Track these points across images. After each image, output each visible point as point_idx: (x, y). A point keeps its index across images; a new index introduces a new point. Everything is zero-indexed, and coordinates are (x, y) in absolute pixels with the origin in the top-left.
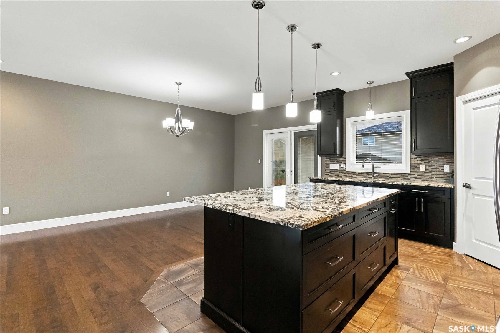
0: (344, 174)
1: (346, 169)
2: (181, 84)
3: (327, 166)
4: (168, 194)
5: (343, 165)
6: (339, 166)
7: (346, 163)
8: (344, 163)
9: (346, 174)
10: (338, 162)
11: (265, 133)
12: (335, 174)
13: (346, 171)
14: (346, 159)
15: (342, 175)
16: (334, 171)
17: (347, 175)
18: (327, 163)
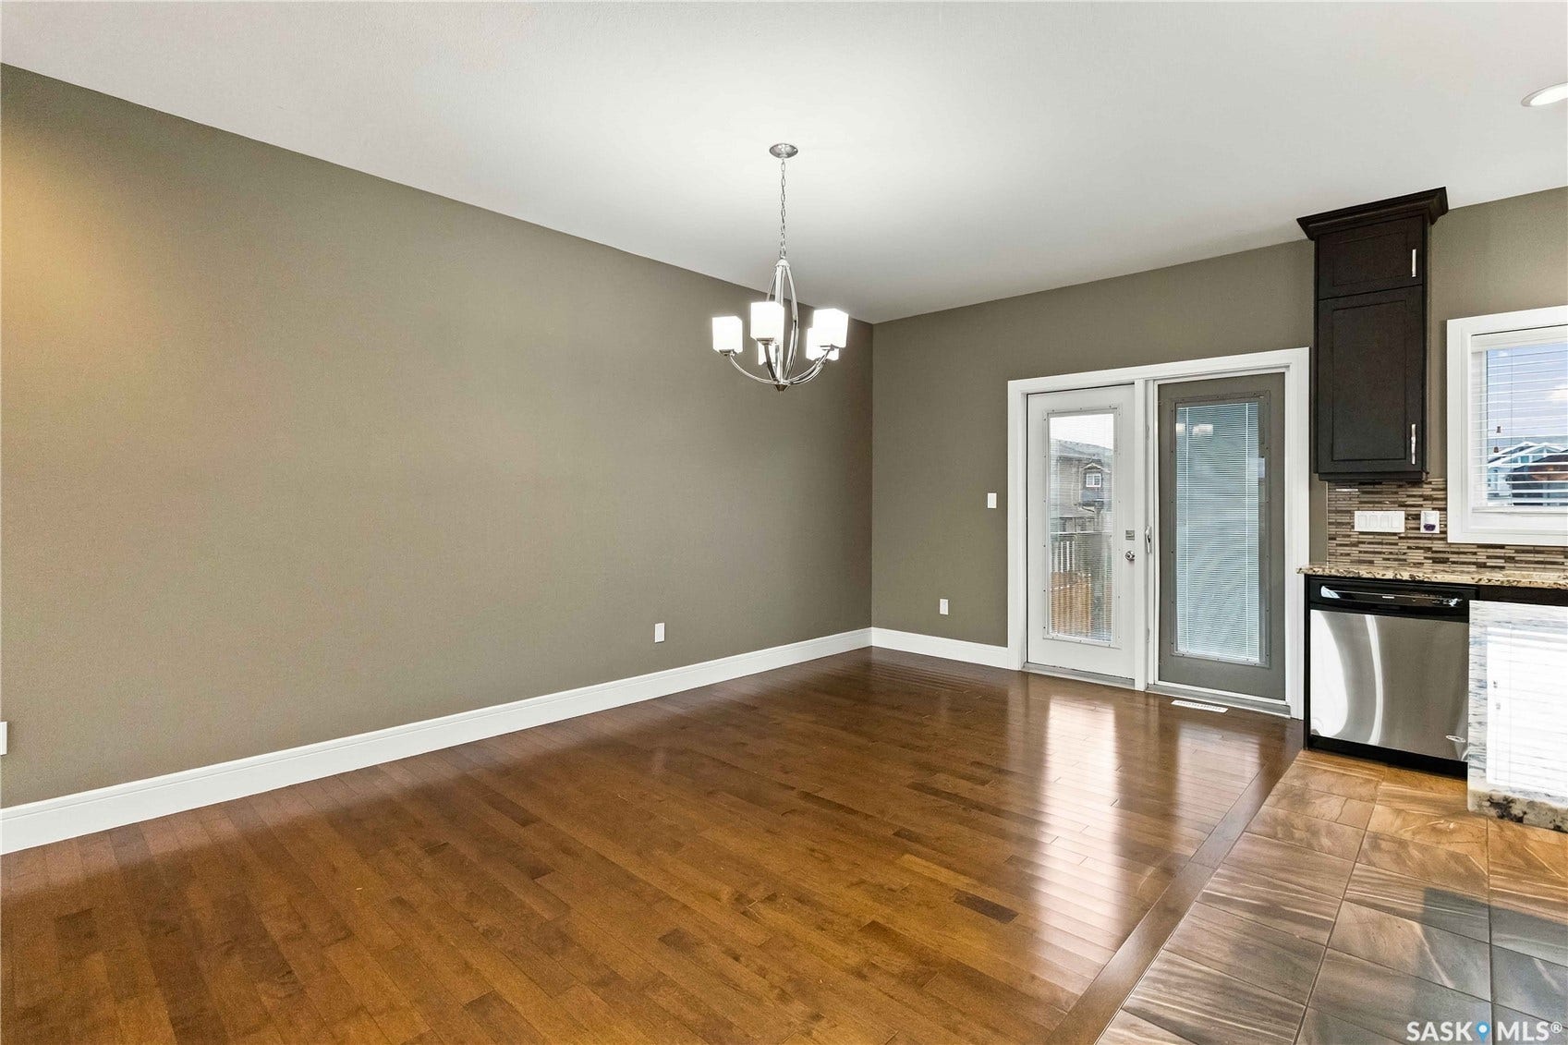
0: (1435, 555)
1: (1445, 533)
2: (793, 152)
3: (1345, 519)
4: (659, 633)
5: (1430, 517)
6: (1406, 519)
7: (1445, 509)
8: (1434, 509)
9: (1444, 552)
10: (1403, 505)
11: (1016, 388)
12: (1384, 553)
13: (1445, 539)
14: (1445, 489)
15: (1426, 558)
16: (1378, 539)
17: (1454, 558)
18: (1342, 505)
